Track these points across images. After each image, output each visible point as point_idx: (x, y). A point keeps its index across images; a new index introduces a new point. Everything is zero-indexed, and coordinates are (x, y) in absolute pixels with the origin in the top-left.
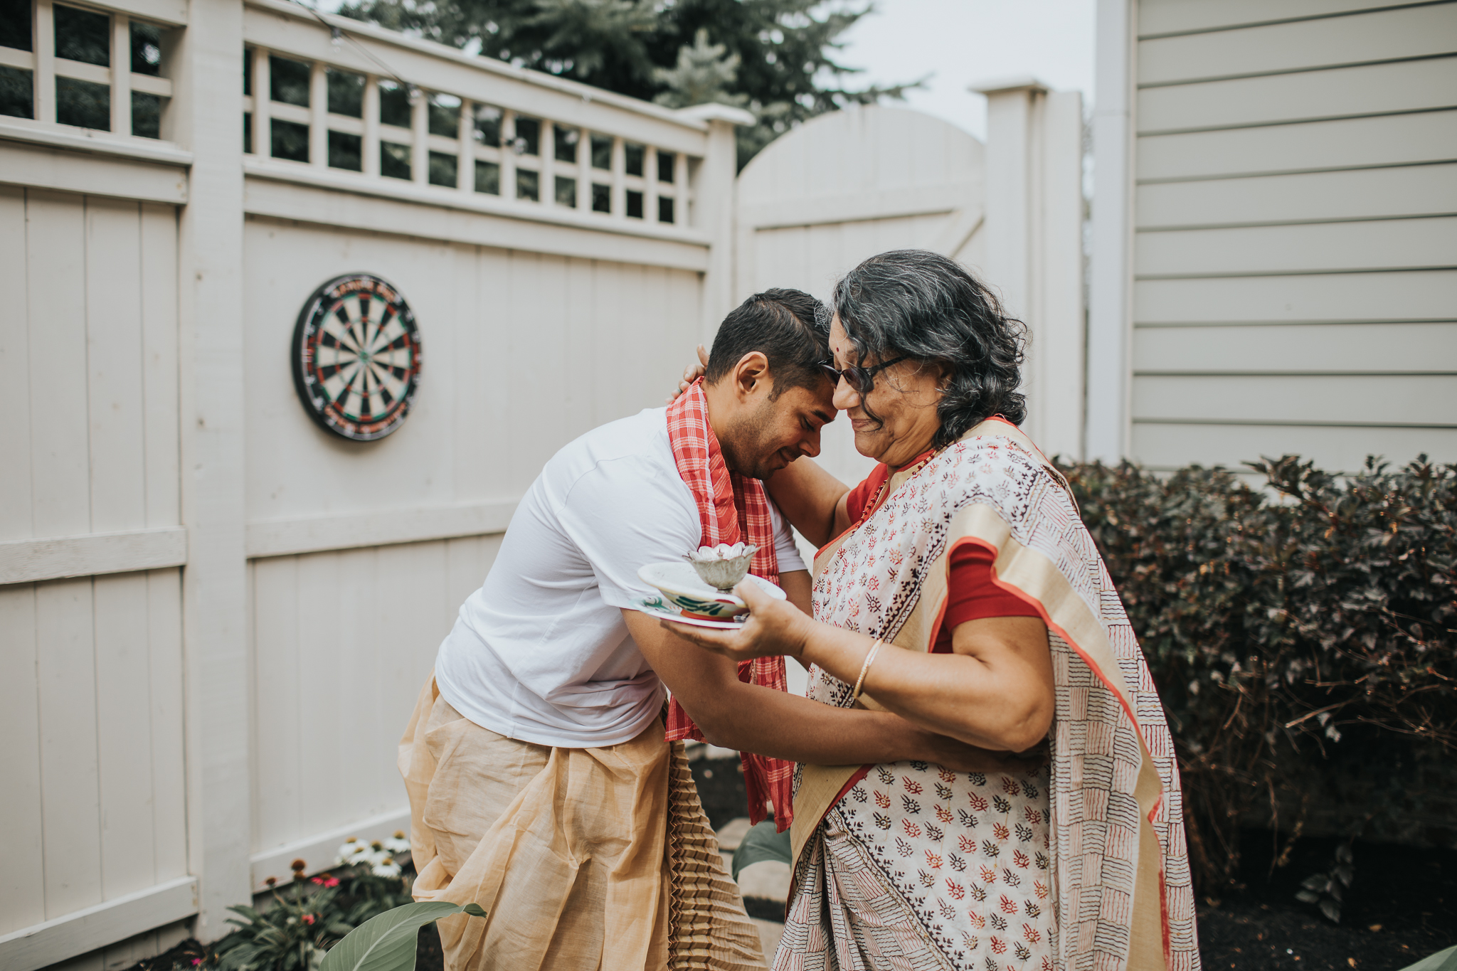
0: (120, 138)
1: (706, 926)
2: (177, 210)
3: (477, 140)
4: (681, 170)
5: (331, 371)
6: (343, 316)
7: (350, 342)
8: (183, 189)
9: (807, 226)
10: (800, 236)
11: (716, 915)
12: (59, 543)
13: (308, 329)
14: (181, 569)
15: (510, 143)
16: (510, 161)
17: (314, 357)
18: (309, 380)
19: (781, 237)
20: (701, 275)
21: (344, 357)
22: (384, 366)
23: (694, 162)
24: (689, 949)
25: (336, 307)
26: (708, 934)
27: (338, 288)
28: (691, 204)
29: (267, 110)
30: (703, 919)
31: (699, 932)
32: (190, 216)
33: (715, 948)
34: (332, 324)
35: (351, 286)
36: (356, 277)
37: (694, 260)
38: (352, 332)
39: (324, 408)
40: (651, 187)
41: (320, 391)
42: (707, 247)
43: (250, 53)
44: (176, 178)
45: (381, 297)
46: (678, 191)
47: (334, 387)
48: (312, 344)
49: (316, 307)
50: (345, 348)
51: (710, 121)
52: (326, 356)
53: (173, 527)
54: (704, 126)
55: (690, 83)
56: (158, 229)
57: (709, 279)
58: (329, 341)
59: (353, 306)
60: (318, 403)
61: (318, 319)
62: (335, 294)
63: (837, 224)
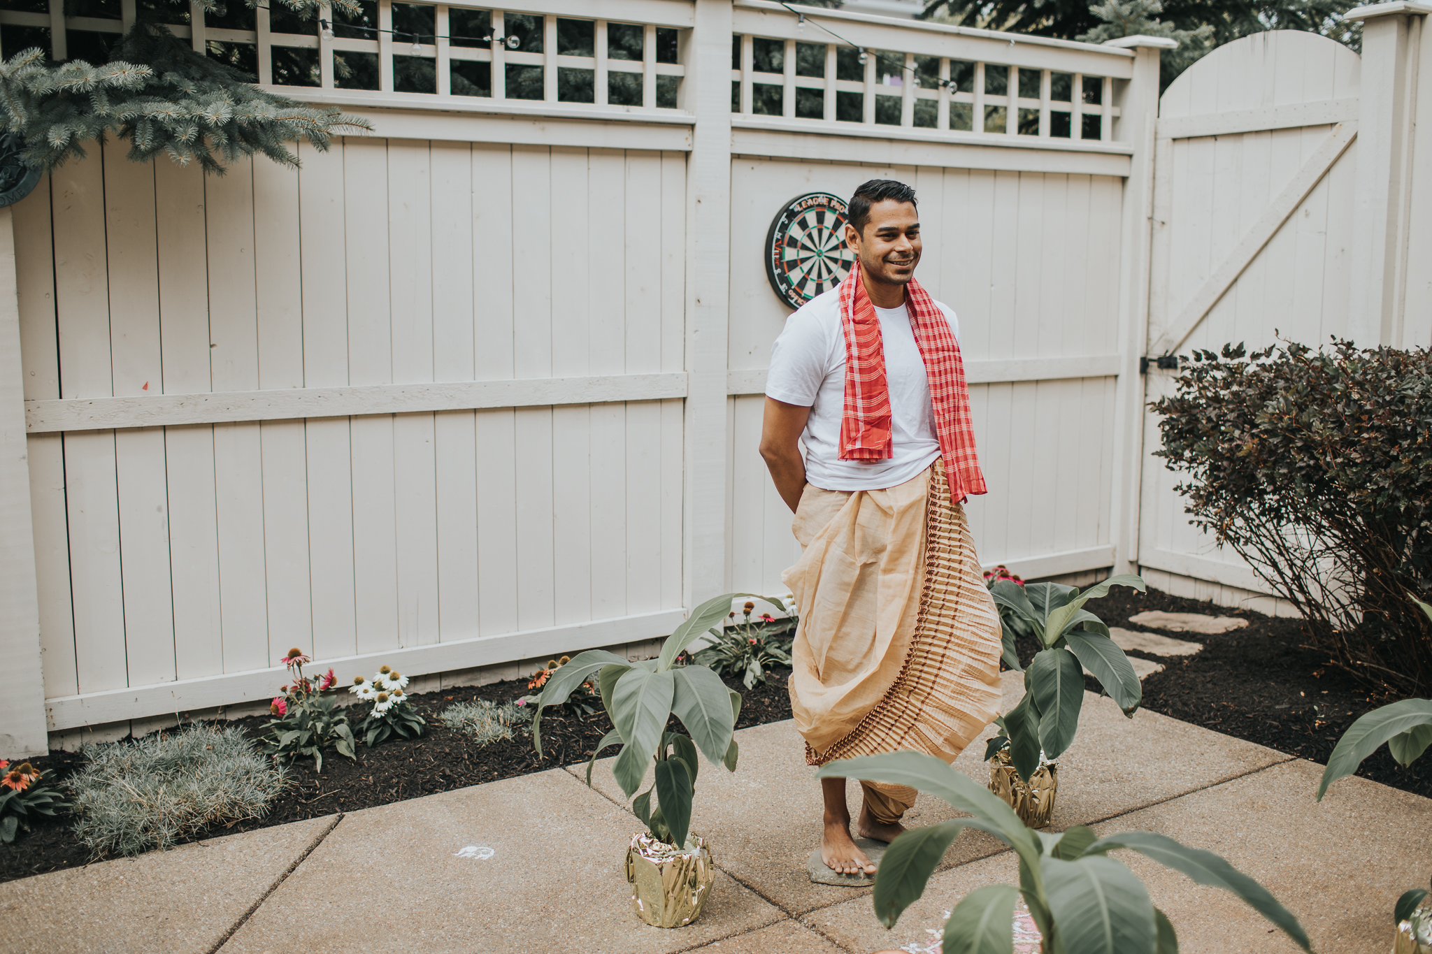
0: (649, 109)
1: (952, 613)
2: (687, 155)
3: (917, 84)
4: (1107, 92)
5: (793, 264)
6: (803, 225)
7: (809, 244)
8: (690, 141)
9: (1215, 137)
10: (1210, 144)
11: (959, 607)
12: (605, 379)
13: (777, 235)
14: (684, 399)
15: (945, 84)
16: (945, 98)
17: (781, 255)
18: (777, 272)
19: (1194, 146)
20: (1124, 180)
21: (804, 254)
22: (835, 261)
23: (1121, 85)
24: (937, 624)
25: (799, 218)
26: (953, 619)
27: (800, 204)
28: (1116, 120)
29: (750, 77)
30: (949, 608)
31: (945, 616)
32: (694, 158)
33: (957, 628)
34: (795, 231)
35: (810, 202)
36: (813, 195)
37: (1118, 168)
38: (810, 236)
39: (787, 291)
40: (1078, 107)
41: (785, 280)
42: (1130, 156)
43: (737, 40)
44: (685, 133)
45: (834, 210)
46: (1105, 110)
47: (795, 276)
48: (779, 246)
49: (783, 219)
50: (804, 247)
51: (1133, 48)
52: (790, 254)
53: (680, 372)
54: (1129, 53)
55: (1118, 16)
56: (674, 168)
57: (1130, 183)
58: (793, 242)
59: (811, 218)
60: (783, 287)
61: (784, 227)
62: (798, 209)
63: (1241, 134)
